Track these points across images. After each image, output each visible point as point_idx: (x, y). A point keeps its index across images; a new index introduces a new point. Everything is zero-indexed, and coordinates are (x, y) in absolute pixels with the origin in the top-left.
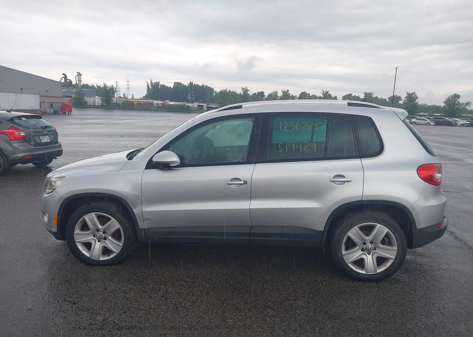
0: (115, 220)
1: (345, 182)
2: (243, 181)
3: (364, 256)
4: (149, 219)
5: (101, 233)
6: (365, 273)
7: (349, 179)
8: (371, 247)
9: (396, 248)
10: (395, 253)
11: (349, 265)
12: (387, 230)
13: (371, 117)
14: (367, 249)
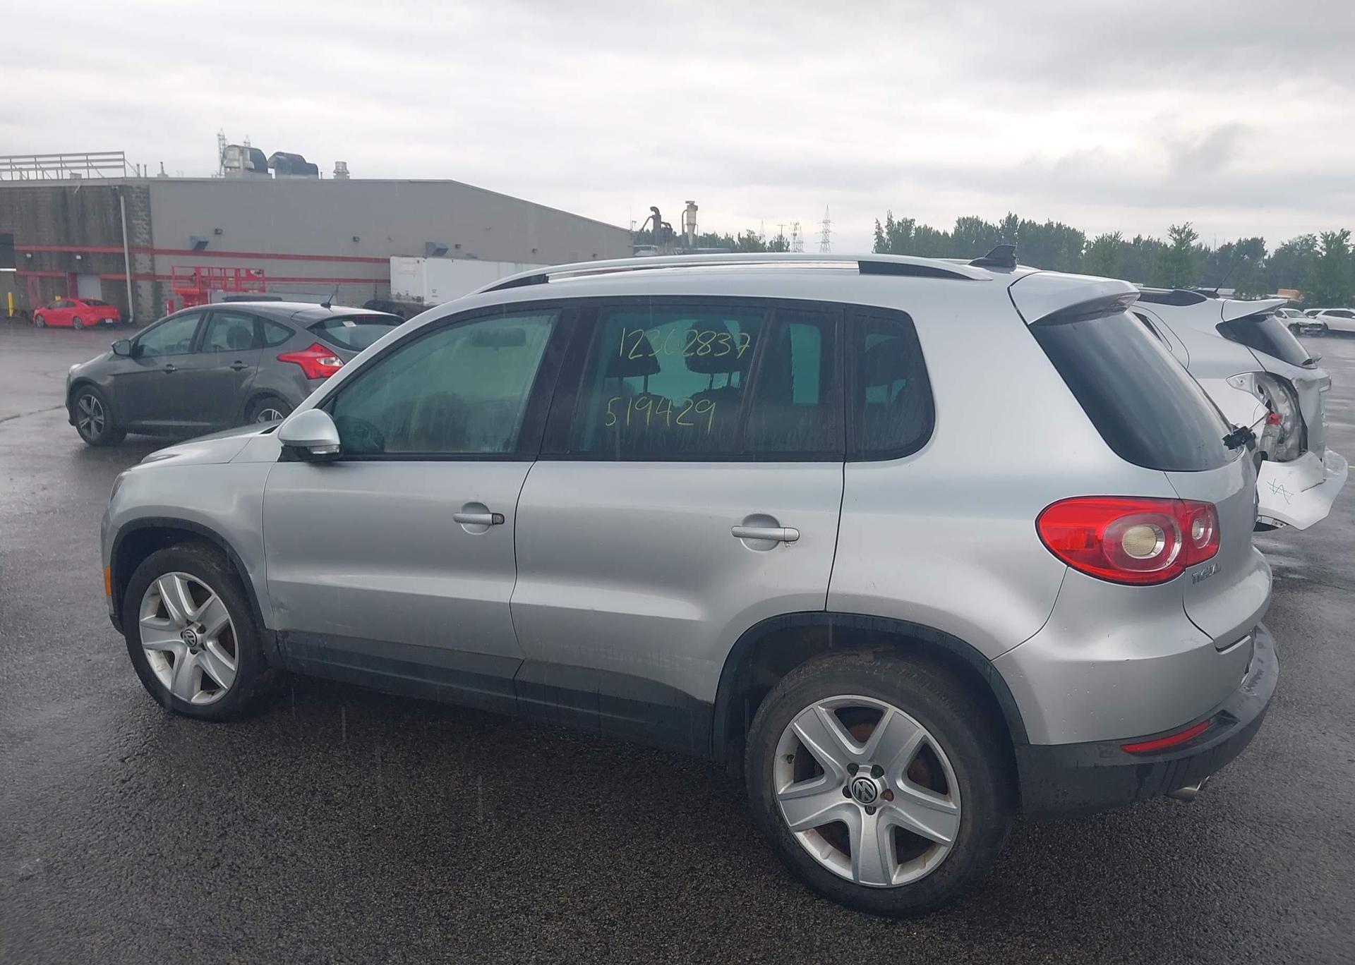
0: (218, 598)
1: (778, 540)
2: (493, 514)
3: (847, 817)
4: (282, 605)
5: (195, 630)
6: (852, 879)
7: (789, 533)
8: (870, 786)
9: (956, 805)
10: (954, 822)
11: (801, 836)
13: (907, 314)
14: (857, 792)
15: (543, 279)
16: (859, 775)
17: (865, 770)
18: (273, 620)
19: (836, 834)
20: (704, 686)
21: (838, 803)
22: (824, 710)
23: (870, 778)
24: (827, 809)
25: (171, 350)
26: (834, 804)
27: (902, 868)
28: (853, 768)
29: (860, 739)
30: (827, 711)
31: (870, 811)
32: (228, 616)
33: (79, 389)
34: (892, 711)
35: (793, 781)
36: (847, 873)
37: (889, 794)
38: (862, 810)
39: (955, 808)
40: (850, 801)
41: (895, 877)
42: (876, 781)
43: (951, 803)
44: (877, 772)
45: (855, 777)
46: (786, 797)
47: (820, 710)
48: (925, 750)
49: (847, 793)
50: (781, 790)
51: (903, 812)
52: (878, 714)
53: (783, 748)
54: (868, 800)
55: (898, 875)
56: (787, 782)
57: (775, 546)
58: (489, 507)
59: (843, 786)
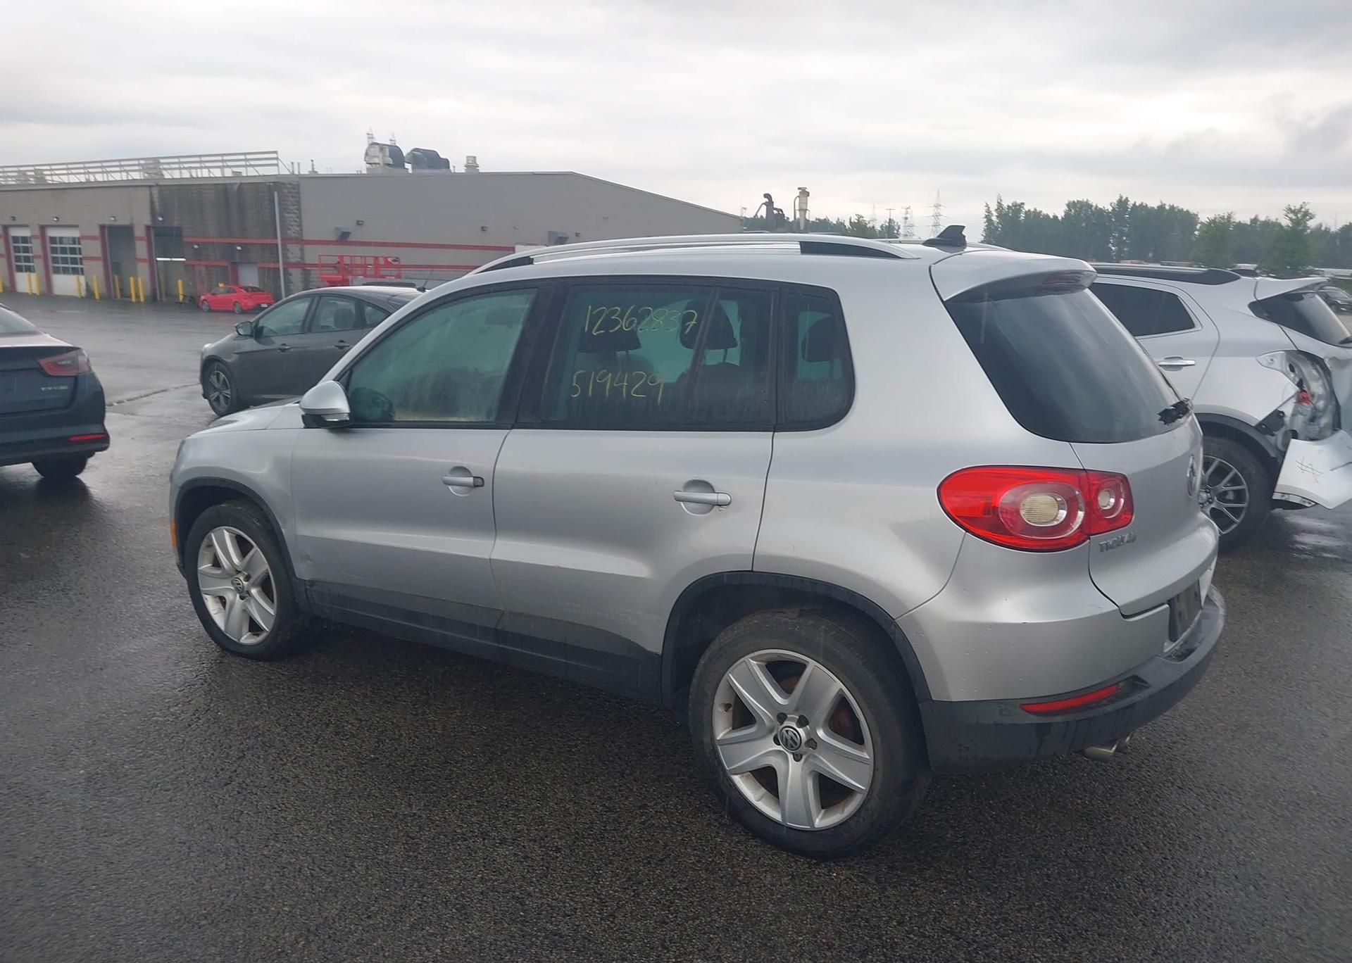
0: (259, 550)
2: (475, 477)
4: (307, 557)
5: (242, 578)
7: (722, 498)
8: (794, 734)
9: (869, 755)
10: (868, 771)
11: (737, 779)
12: (838, 685)
14: (784, 740)
15: (528, 261)
16: (786, 723)
17: (792, 719)
18: (303, 571)
19: (767, 778)
20: (653, 638)
21: (768, 750)
22: (755, 662)
23: (795, 727)
24: (760, 754)
25: (285, 332)
26: (765, 751)
27: (826, 811)
28: (782, 717)
29: (787, 690)
30: (758, 665)
31: (797, 758)
32: (267, 567)
33: (210, 365)
34: (812, 664)
35: (731, 728)
36: (776, 815)
37: (812, 742)
38: (790, 757)
39: (868, 757)
40: (780, 748)
41: (817, 820)
42: (801, 730)
43: (865, 754)
44: (802, 722)
45: (784, 725)
46: (724, 742)
47: (753, 664)
48: (842, 702)
49: (776, 741)
50: (720, 735)
51: (824, 760)
52: (803, 666)
53: (720, 698)
54: (793, 747)
55: (821, 819)
56: (725, 729)
57: (710, 510)
58: (471, 471)
59: (774, 734)
